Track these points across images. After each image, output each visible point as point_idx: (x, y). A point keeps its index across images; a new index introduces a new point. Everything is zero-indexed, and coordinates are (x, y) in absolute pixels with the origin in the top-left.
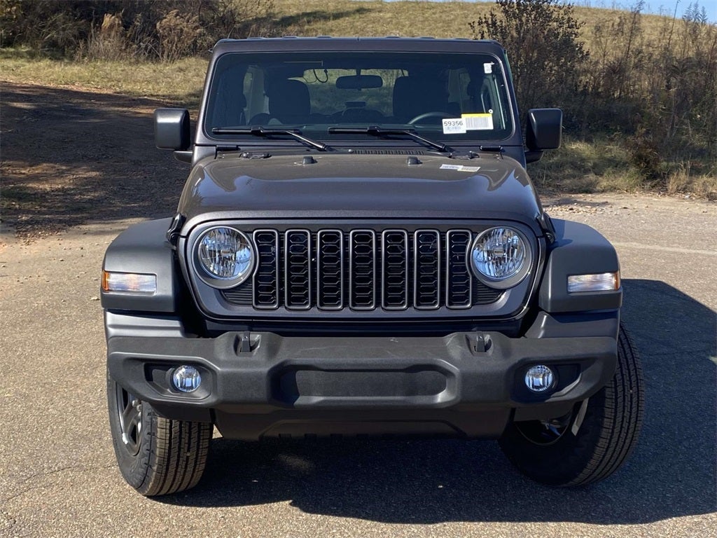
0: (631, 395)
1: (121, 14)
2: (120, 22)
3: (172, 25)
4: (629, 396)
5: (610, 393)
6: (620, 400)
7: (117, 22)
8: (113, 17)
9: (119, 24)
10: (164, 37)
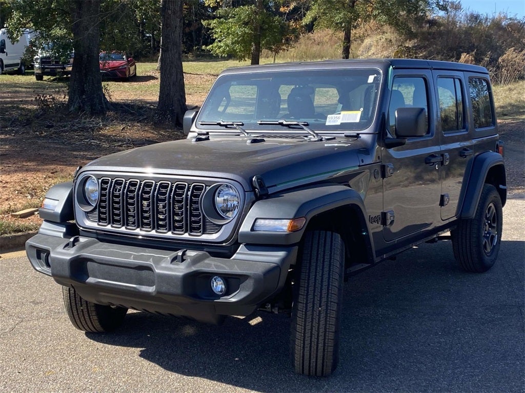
0: (320, 311)
1: (474, 53)
2: (473, 59)
3: (510, 58)
4: (318, 312)
5: (301, 307)
6: (309, 313)
7: (470, 59)
8: (468, 55)
9: (472, 60)
10: (503, 67)
